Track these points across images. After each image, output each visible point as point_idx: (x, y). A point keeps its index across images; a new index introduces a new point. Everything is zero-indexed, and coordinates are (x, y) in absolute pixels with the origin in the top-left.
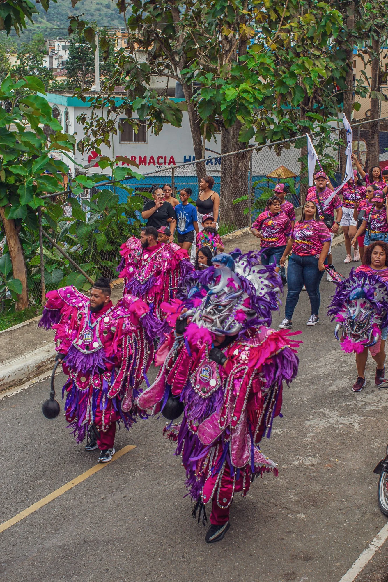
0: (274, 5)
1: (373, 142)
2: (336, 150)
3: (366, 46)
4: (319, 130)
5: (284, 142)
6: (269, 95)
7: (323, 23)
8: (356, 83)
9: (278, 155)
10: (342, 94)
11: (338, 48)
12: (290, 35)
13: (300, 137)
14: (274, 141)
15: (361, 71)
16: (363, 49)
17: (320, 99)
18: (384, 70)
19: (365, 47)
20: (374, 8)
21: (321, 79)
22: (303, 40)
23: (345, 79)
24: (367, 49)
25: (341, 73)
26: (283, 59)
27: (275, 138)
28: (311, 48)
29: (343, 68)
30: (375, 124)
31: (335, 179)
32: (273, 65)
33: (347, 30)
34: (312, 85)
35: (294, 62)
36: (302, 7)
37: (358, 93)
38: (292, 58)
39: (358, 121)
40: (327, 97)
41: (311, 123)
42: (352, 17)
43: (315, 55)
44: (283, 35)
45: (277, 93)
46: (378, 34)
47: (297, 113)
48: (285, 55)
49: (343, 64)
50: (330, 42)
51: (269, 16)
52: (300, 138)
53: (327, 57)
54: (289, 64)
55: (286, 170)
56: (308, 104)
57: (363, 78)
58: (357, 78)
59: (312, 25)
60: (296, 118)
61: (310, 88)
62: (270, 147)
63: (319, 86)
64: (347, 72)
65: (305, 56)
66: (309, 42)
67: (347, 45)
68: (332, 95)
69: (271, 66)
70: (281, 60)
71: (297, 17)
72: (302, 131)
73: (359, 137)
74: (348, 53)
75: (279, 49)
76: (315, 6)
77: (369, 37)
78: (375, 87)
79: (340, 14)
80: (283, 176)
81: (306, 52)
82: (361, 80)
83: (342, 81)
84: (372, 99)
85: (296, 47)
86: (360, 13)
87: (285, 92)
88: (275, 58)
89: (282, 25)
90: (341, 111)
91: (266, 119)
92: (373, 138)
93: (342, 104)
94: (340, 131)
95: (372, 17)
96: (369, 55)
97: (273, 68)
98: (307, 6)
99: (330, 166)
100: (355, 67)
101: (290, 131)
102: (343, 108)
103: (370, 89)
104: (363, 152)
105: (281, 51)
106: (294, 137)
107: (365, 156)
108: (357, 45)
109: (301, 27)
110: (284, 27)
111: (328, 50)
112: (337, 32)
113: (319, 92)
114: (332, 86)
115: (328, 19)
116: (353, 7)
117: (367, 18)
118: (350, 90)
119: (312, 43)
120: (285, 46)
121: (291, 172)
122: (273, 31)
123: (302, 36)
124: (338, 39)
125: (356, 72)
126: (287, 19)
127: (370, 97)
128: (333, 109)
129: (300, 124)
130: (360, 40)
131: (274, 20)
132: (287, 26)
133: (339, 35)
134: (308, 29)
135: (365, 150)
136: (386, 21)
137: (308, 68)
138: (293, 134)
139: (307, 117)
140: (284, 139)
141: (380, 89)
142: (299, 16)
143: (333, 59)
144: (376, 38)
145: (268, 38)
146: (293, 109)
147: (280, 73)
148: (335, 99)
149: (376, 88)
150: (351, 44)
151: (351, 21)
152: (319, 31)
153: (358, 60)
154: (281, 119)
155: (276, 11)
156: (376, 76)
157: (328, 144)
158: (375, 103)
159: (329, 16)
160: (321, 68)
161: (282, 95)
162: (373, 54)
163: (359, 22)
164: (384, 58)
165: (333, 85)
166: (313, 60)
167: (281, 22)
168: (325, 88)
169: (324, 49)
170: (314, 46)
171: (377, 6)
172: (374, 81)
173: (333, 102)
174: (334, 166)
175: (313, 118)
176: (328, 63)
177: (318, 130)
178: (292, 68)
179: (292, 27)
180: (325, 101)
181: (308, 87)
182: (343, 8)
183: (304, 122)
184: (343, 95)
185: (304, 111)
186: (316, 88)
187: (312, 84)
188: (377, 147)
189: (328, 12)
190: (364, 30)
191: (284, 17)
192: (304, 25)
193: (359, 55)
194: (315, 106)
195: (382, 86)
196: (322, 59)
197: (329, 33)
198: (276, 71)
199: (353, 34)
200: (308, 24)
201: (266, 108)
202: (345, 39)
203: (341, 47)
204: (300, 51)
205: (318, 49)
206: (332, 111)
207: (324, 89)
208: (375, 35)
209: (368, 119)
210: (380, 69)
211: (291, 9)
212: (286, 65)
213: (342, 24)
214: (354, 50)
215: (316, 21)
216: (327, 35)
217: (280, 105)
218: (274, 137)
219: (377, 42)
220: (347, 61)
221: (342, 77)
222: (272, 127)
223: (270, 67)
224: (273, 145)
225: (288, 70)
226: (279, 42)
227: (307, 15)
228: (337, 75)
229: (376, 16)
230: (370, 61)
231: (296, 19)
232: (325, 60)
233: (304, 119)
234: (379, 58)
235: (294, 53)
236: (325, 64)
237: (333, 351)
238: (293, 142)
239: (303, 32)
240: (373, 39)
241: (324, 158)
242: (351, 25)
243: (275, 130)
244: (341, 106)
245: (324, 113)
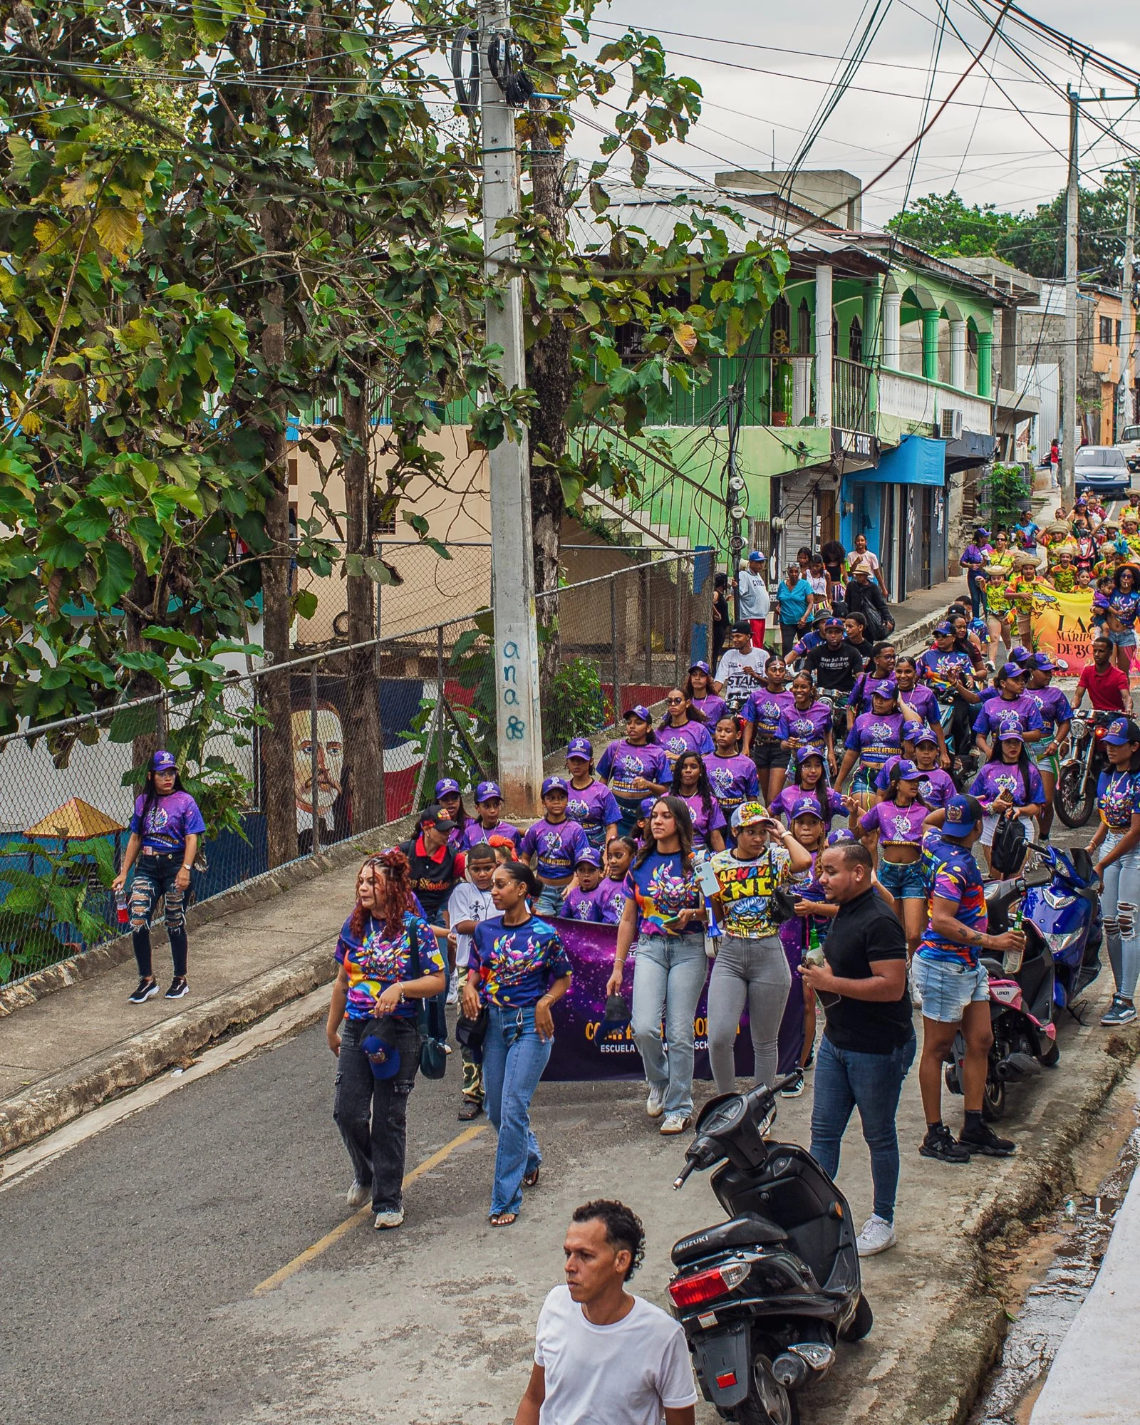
0: (28, 293)
1: (359, 713)
2: (246, 742)
3: (326, 416)
4: (188, 682)
5: (77, 724)
6: (21, 575)
7: (188, 349)
8: (301, 530)
9: (57, 767)
10: (257, 563)
11: (238, 424)
12: (85, 385)
13: (126, 705)
14: (42, 722)
15: (314, 494)
16: (318, 426)
17: (188, 581)
18: (385, 490)
19: (323, 420)
20: (344, 301)
21: (188, 522)
22: (124, 401)
23: (263, 520)
24: (329, 425)
25: (250, 501)
26: (62, 459)
27: (46, 712)
28: (152, 425)
29: (256, 485)
30: (364, 657)
31: (244, 836)
32: (30, 481)
33: (263, 369)
34: (157, 538)
35: (99, 469)
36: (121, 300)
37: (306, 562)
38: (92, 456)
39: (312, 649)
40: (211, 575)
41: (159, 660)
42: (277, 329)
43: (166, 447)
44: (60, 385)
45: (46, 567)
46: (360, 381)
47: (117, 629)
48: (68, 446)
49: (256, 473)
50: (211, 404)
51: (16, 327)
52: (125, 710)
53: (205, 453)
54: (83, 475)
55: (87, 812)
56: (151, 600)
57: (320, 515)
58: (303, 514)
59: (151, 354)
60: (114, 645)
61: (153, 550)
62: (31, 740)
63: (180, 544)
64: (269, 498)
65: (131, 451)
66: (144, 407)
67: (267, 414)
68: (226, 569)
69: (26, 482)
70: (58, 463)
71: (106, 332)
72: (134, 684)
73: (314, 700)
74: (271, 439)
75: (51, 428)
76: (160, 296)
77: (329, 388)
78: (359, 542)
79: (238, 321)
80: (76, 830)
81: (138, 438)
82: (312, 520)
83: (256, 524)
84: (351, 579)
85: (104, 422)
86: (300, 316)
87: (71, 566)
88: (37, 459)
89: (57, 354)
90: (255, 620)
91: (15, 649)
92: (360, 701)
93: (258, 597)
94: (254, 683)
95: (338, 328)
96: (336, 444)
97: (33, 489)
98: (136, 297)
99: (226, 792)
100: (294, 481)
101: (94, 687)
102: (261, 610)
103: (342, 548)
104: (331, 745)
105: (58, 435)
106: (111, 704)
107: (340, 758)
108: (298, 414)
109: (115, 359)
110: (63, 361)
111: (208, 431)
112: (231, 375)
113: (183, 562)
114: (223, 543)
115: (201, 337)
116: (278, 297)
117: (322, 331)
118: (283, 552)
119: (153, 410)
120: (68, 418)
121: (105, 819)
122: (33, 372)
123: (120, 388)
124: (236, 397)
125: (299, 494)
126: (71, 335)
127: (343, 574)
128: (229, 614)
129: (124, 663)
130: (306, 398)
131: (30, 340)
132: (74, 358)
133: (239, 384)
134: (138, 367)
135: (339, 738)
136: (384, 339)
137: (143, 485)
138: (106, 697)
139: (148, 640)
140: (78, 713)
141: (376, 548)
142: (109, 328)
143: (222, 458)
144: (354, 391)
145: (14, 395)
146: (101, 618)
147: (56, 503)
148: (234, 582)
149: (362, 544)
150: (278, 411)
151: (277, 340)
152: (173, 372)
153: (303, 458)
154: (64, 651)
155: (36, 312)
156: (359, 506)
157: (216, 725)
158: (360, 593)
159: (204, 326)
160: (184, 486)
161: (62, 572)
162: (345, 440)
163: (298, 345)
164: (383, 451)
165: (229, 537)
166: (159, 463)
167: (53, 345)
168: (201, 548)
169: (192, 428)
170: (161, 419)
171: (350, 294)
172: (355, 525)
173: (229, 591)
174: (239, 795)
175: (166, 644)
176: (209, 470)
177: (182, 680)
178: (93, 489)
179: (87, 361)
180: (203, 590)
181: (144, 549)
182: (249, 303)
183: (137, 659)
184: (259, 569)
185: (138, 623)
186: (172, 550)
187: (159, 538)
188: (374, 730)
189: (200, 315)
190: (317, 369)
191: (63, 331)
192: (129, 355)
193: (305, 446)
194: (174, 604)
195: (381, 538)
196: (189, 459)
197: (204, 381)
198: (42, 499)
199: (281, 380)
200: (140, 351)
201: (14, 614)
202: (260, 395)
203: (246, 422)
204: (118, 434)
205: (174, 428)
206: (228, 618)
207: (199, 551)
208: (350, 382)
209: (344, 643)
210: (370, 486)
211: (84, 306)
212: (74, 480)
213: (244, 350)
214: (290, 429)
215: (165, 342)
216: (199, 385)
217: (58, 605)
218: (41, 707)
219: (357, 405)
220: (268, 463)
221: (253, 514)
222: (35, 675)
223: (24, 485)
224: (40, 734)
225: (83, 495)
226: (48, 405)
227: (133, 324)
228: (238, 507)
229: (352, 327)
230: (339, 464)
231: (102, 337)
232: (196, 462)
233: (139, 648)
234: (366, 452)
235: (98, 441)
236: (197, 475)
237: (260, 1408)
238: (105, 721)
239: (125, 375)
240: (346, 394)
241: (206, 769)
242: (278, 354)
243: (45, 686)
244: (257, 602)
245: (201, 626)
